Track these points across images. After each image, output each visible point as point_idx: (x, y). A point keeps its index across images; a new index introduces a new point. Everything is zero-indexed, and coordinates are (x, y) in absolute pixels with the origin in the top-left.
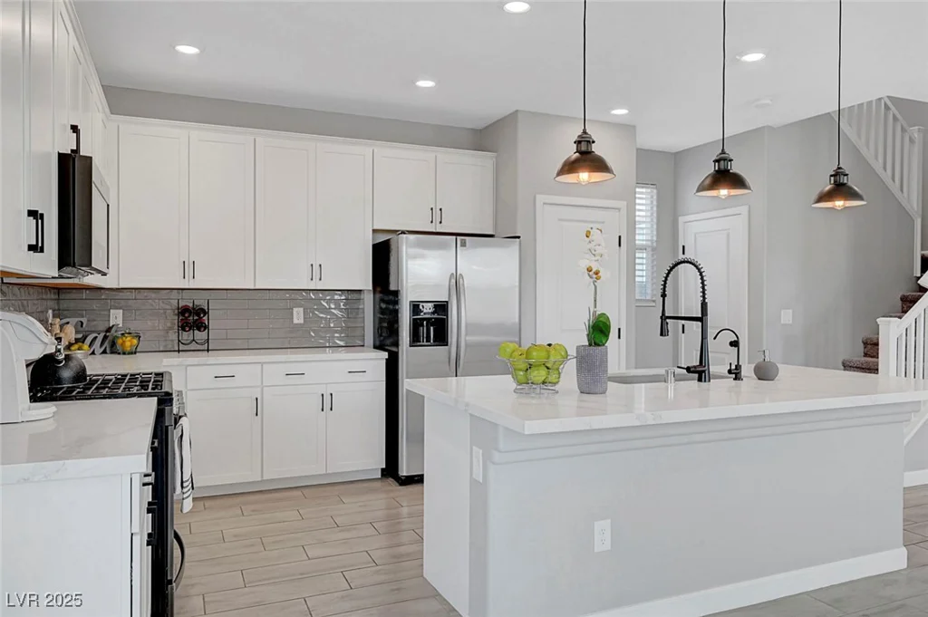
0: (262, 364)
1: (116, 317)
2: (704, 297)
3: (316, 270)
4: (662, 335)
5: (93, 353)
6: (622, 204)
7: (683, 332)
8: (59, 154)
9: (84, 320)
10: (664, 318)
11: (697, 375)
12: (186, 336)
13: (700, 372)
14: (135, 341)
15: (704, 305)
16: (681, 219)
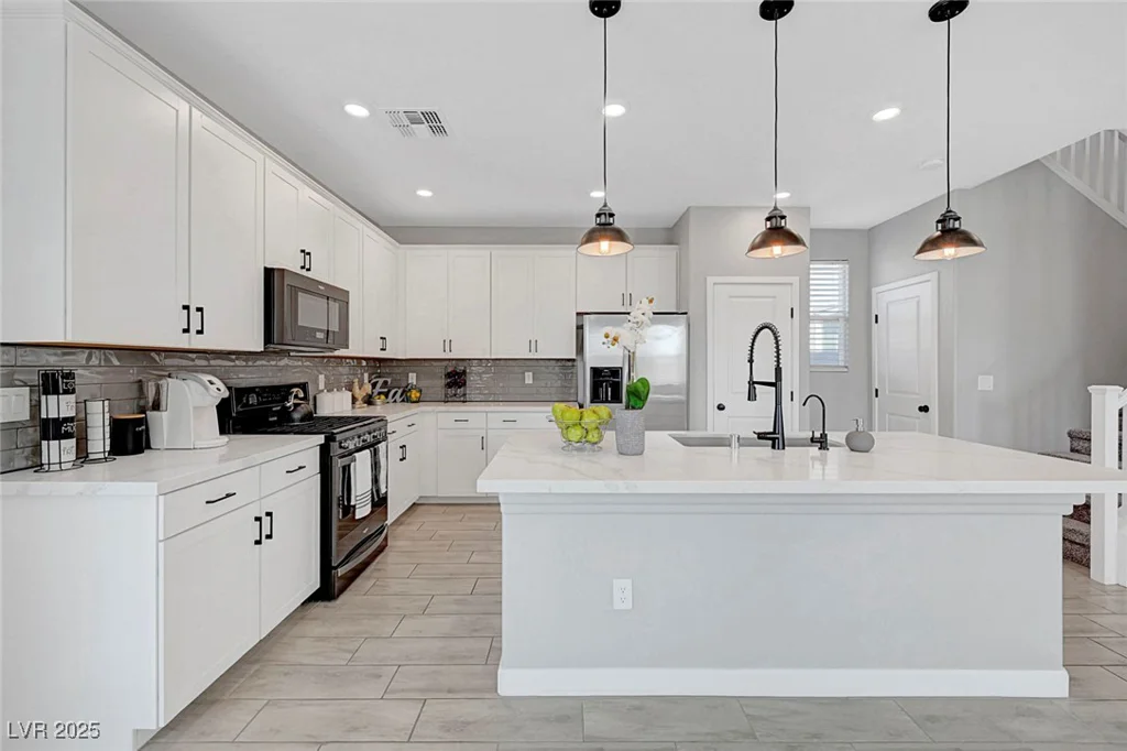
0: (487, 412)
1: (412, 378)
2: (778, 361)
3: (533, 345)
4: (749, 399)
5: (395, 401)
6: (795, 280)
7: (877, 396)
8: (265, 268)
9: (389, 380)
10: (752, 383)
11: (770, 442)
12: (451, 391)
13: (774, 438)
14: (418, 395)
15: (778, 371)
16: (875, 290)
